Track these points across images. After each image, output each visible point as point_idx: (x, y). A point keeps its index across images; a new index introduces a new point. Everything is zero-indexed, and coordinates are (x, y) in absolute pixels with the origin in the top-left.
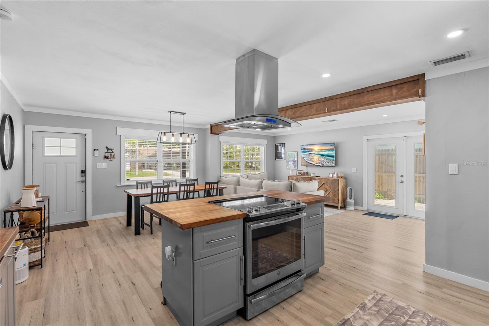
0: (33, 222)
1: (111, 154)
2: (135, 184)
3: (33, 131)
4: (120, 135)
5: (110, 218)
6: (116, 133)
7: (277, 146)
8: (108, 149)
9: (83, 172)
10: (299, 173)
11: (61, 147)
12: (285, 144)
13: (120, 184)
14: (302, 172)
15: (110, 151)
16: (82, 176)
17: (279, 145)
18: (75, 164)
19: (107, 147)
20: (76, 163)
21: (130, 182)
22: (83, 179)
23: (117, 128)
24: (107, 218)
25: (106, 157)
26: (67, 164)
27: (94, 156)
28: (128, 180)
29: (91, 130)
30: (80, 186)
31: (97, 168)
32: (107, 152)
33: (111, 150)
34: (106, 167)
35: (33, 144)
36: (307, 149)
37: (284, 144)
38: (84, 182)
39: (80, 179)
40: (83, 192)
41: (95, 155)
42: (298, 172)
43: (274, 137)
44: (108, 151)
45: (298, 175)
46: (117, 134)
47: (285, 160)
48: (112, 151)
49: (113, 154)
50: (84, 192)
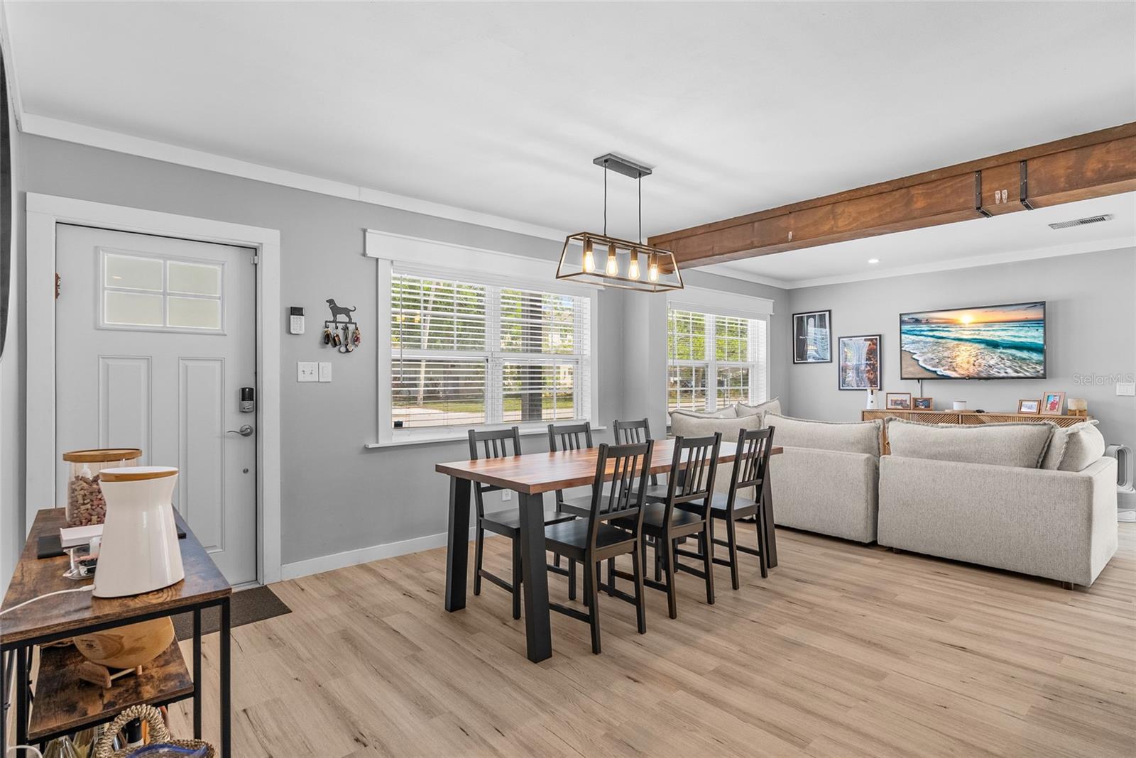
0: (132, 658)
1: (346, 329)
2: (466, 435)
3: (57, 223)
4: (377, 260)
5: (344, 569)
6: (362, 252)
7: (800, 320)
8: (336, 310)
9: (249, 395)
10: (895, 402)
11: (165, 294)
12: (830, 311)
13: (377, 442)
14: (906, 397)
15: (342, 318)
16: (243, 411)
17: (808, 317)
18: (218, 365)
19: (331, 302)
20: (222, 361)
21: (407, 432)
22: (248, 421)
23: (365, 231)
24: (334, 571)
25: (328, 339)
26: (190, 364)
27: (289, 332)
28: (398, 425)
29: (278, 232)
30: (238, 451)
31: (300, 379)
32: (332, 319)
33: (346, 312)
34: (330, 375)
35: (57, 277)
36: (928, 322)
37: (827, 313)
38: (252, 433)
39: (237, 421)
40: (246, 471)
41: (292, 331)
42: (891, 397)
43: (789, 291)
44: (335, 316)
45: (893, 407)
46: (364, 254)
47: (831, 361)
48: (350, 319)
49: (351, 327)
50: (252, 471)
